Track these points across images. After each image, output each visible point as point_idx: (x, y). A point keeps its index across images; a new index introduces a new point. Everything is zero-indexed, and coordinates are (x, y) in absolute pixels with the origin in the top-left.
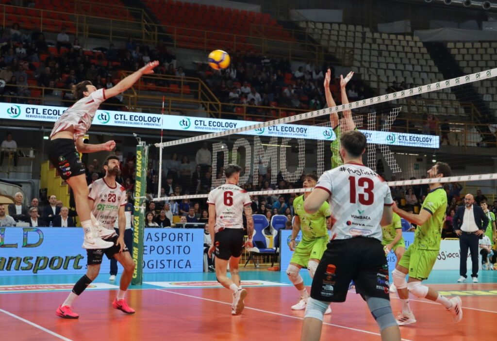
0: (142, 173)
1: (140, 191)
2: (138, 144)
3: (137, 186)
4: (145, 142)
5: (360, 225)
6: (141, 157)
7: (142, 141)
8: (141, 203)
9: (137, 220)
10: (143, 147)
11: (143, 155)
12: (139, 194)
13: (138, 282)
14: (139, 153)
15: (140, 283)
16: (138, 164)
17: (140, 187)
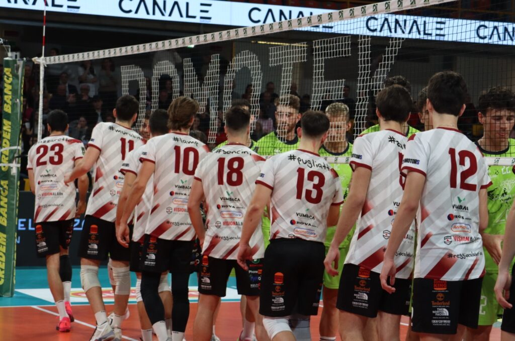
0: (14, 106)
1: (9, 138)
2: (7, 56)
3: (5, 128)
4: (18, 54)
5: (306, 224)
6: (11, 79)
7: (12, 51)
8: (11, 157)
9: (5, 187)
10: (15, 62)
11: (15, 76)
12: (8, 143)
13: (7, 291)
14: (7, 71)
15: (10, 293)
16: (6, 91)
17: (10, 130)
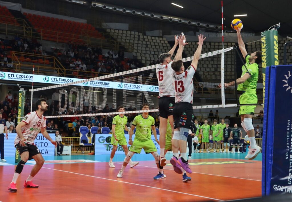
0: (22, 105)
1: (20, 114)
2: (20, 90)
3: (19, 111)
4: (24, 89)
6: (21, 97)
7: (22, 88)
10: (23, 91)
11: (22, 95)
12: (20, 116)
14: (20, 94)
16: (19, 100)
17: (21, 112)
